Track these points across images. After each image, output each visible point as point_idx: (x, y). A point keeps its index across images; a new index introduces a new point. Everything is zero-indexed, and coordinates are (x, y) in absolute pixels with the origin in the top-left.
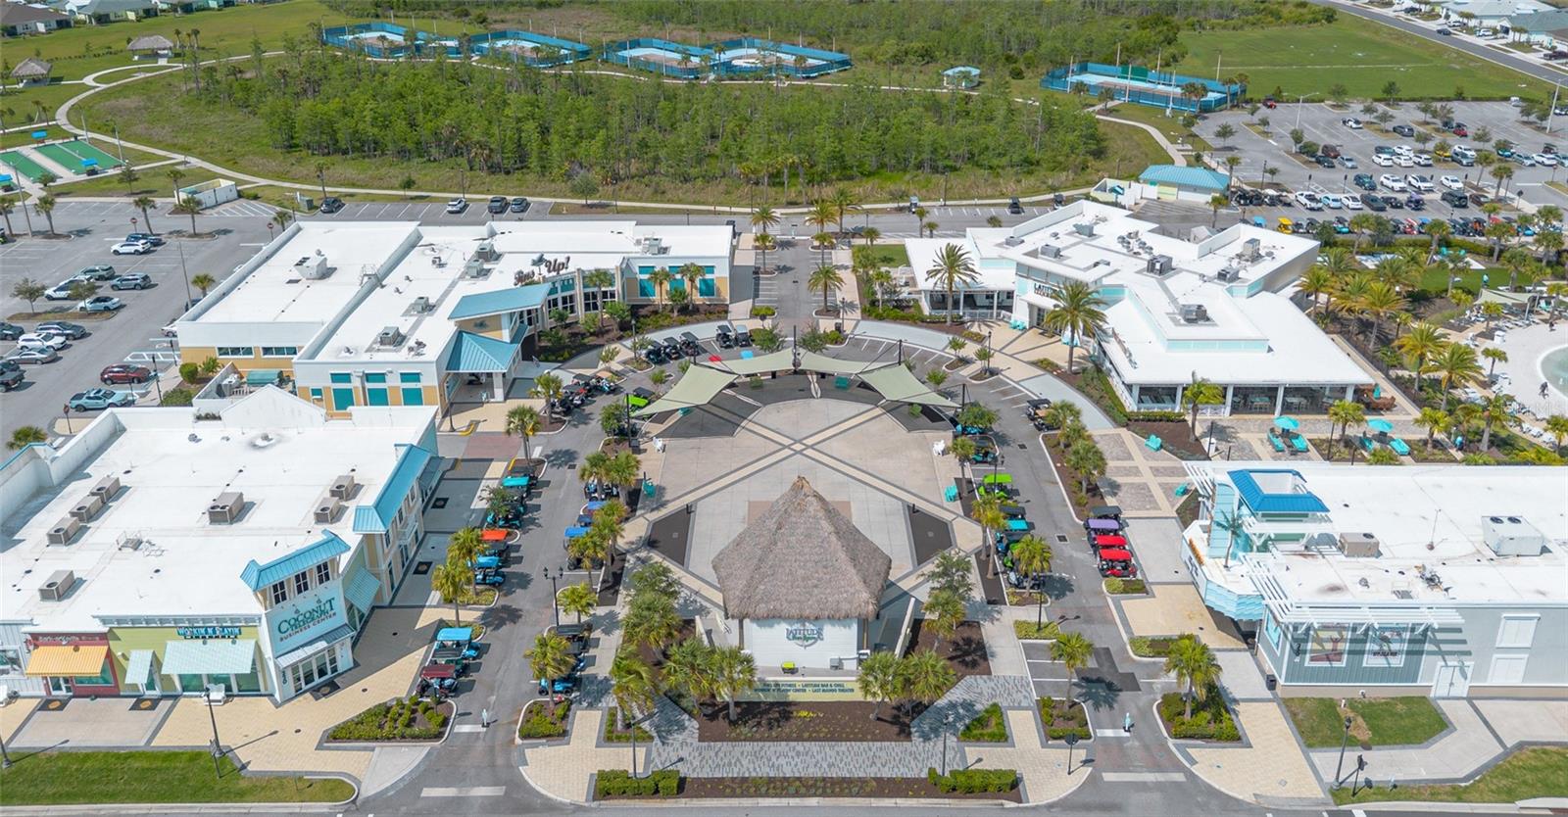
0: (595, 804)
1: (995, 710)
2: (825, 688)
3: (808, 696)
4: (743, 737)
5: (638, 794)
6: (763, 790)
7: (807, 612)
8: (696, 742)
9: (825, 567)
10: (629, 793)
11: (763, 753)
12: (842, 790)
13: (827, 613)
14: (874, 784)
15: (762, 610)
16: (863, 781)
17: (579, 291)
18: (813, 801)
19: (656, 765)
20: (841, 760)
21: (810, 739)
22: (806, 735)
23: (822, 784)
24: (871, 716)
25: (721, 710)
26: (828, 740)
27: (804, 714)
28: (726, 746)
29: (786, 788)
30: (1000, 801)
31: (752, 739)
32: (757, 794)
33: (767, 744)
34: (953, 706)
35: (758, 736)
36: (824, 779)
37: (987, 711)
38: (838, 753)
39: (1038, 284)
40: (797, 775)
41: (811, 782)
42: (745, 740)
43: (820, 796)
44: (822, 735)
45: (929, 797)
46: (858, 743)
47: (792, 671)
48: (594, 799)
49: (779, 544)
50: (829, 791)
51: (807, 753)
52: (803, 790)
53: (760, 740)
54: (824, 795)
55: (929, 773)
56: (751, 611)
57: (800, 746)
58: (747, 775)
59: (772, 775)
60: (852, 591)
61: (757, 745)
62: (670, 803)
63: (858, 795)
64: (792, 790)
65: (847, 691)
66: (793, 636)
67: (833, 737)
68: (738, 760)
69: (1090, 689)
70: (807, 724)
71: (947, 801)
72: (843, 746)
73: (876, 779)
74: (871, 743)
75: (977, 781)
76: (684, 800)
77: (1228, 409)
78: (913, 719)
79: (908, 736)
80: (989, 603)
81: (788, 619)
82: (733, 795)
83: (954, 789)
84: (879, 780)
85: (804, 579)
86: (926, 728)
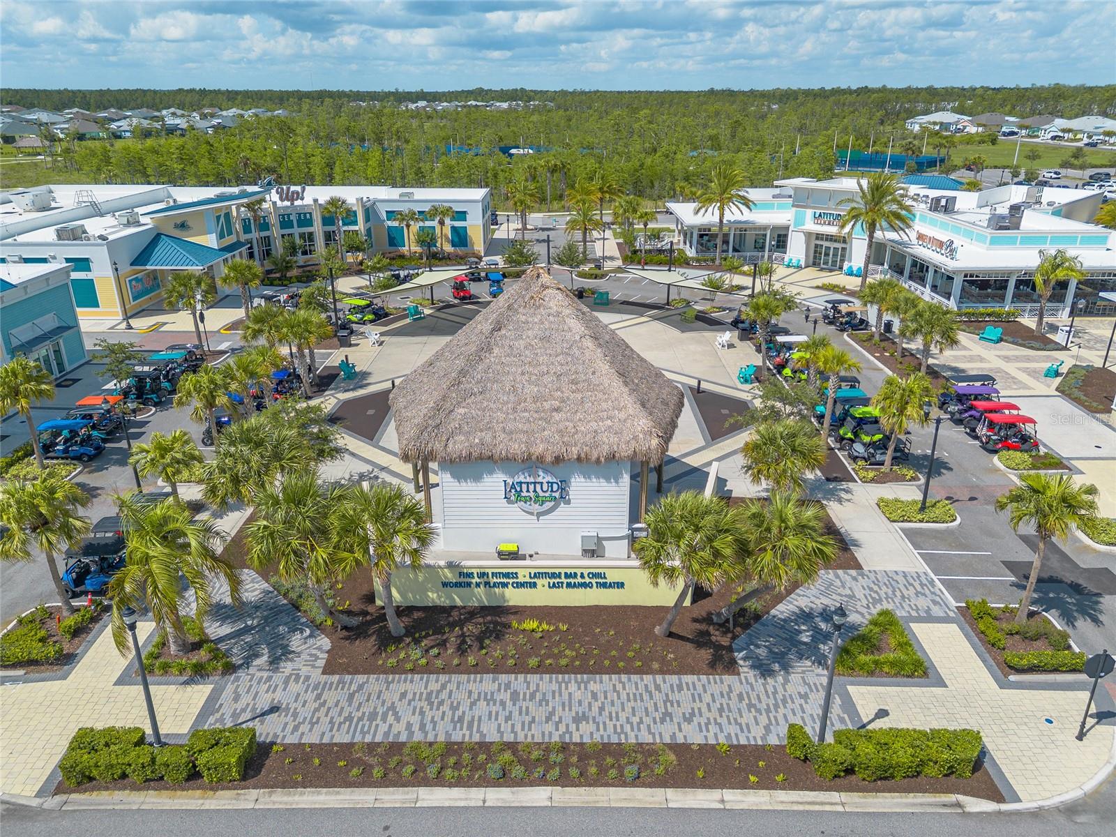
0: (52, 802)
1: (886, 622)
2: (572, 580)
3: (543, 596)
4: (409, 666)
5: (155, 779)
6: (432, 771)
7: (539, 449)
8: (316, 675)
9: (574, 382)
10: (134, 778)
11: (444, 695)
12: (603, 770)
13: (575, 450)
14: (672, 757)
15: (459, 445)
16: (647, 752)
17: (318, 228)
18: (538, 796)
19: (221, 720)
20: (602, 709)
21: (540, 669)
22: (533, 662)
23: (560, 758)
24: (657, 630)
25: (374, 621)
26: (577, 671)
27: (531, 624)
28: (373, 683)
29: (482, 767)
30: (952, 798)
31: (428, 669)
32: (419, 779)
33: (455, 677)
34: (806, 616)
35: (439, 663)
36: (564, 747)
37: (874, 623)
38: (594, 696)
39: (818, 212)
40: (508, 738)
41: (535, 754)
42: (412, 671)
43: (555, 783)
44: (563, 662)
45: (794, 787)
46: (635, 678)
47: (514, 555)
48: (59, 790)
49: (496, 351)
50: (574, 772)
51: (533, 696)
52: (518, 771)
53: (443, 670)
54: (564, 781)
55: (791, 736)
56: (438, 446)
57: (518, 682)
58: (403, 738)
59: (457, 737)
60: (622, 415)
61: (434, 682)
62: (223, 800)
63: (637, 782)
64: (493, 770)
65: (611, 586)
66: (514, 494)
67: (586, 666)
68: (393, 707)
69: (1046, 593)
70: (535, 642)
71: (835, 796)
72: (604, 684)
73: (675, 747)
74: (659, 678)
75: (903, 756)
76: (254, 793)
77: (1068, 310)
78: (734, 638)
79: (731, 667)
80: (828, 480)
81: (507, 462)
82: (366, 781)
83: (850, 771)
84: (680, 749)
85: (536, 399)
86: (762, 652)
